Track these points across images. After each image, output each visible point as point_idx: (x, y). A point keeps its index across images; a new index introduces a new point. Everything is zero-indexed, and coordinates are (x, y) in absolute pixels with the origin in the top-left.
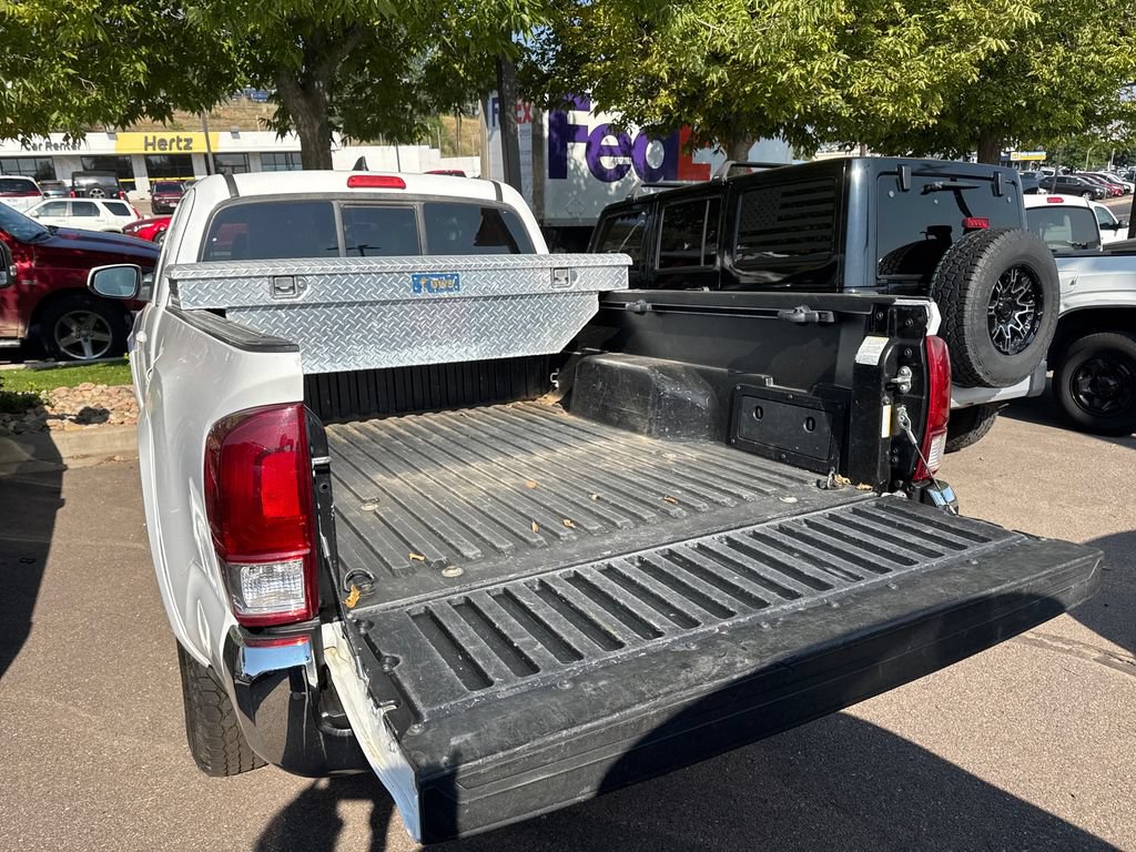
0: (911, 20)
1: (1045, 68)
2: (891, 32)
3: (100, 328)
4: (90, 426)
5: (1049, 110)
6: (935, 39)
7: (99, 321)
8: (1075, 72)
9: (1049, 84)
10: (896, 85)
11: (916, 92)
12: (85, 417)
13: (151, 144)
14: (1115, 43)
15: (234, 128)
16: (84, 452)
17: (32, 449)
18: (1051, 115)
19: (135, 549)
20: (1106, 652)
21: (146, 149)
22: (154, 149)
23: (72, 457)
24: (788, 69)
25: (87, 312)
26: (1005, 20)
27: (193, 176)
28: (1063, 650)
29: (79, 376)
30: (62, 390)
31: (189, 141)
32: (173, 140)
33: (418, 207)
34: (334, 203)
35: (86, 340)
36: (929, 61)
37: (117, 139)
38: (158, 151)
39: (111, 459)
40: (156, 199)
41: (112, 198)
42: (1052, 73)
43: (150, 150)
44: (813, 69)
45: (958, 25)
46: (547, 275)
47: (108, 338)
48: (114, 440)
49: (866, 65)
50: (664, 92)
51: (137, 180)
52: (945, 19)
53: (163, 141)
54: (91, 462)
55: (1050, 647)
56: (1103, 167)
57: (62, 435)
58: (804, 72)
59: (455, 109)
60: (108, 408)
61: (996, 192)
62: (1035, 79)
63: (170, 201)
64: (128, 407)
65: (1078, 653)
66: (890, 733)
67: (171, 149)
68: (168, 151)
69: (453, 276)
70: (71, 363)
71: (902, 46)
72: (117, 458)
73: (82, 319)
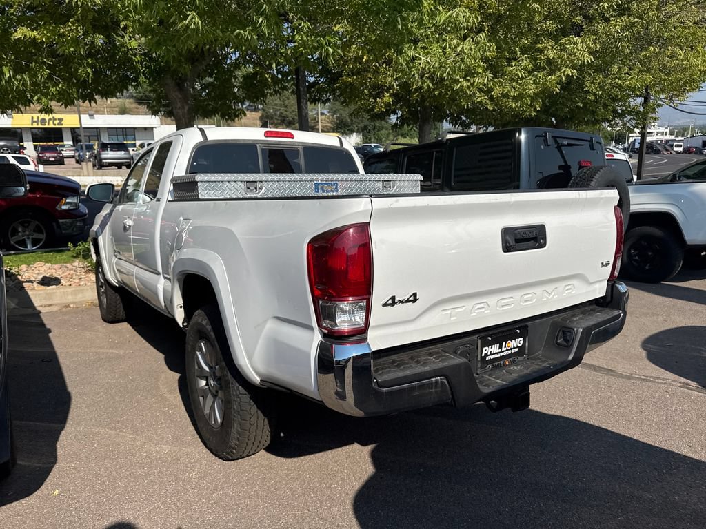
0: (524, 58)
1: (593, 85)
2: (513, 64)
3: (38, 230)
4: (50, 287)
5: (594, 109)
6: (537, 68)
7: (37, 226)
8: (608, 89)
9: (595, 94)
10: (517, 93)
11: (528, 96)
12: (46, 281)
13: (35, 122)
14: (628, 74)
15: (91, 112)
16: (50, 303)
17: (16, 301)
18: (595, 112)
19: (113, 353)
20: (683, 383)
21: (32, 125)
22: (38, 125)
23: (42, 306)
24: (460, 82)
25: (29, 220)
26: (575, 60)
27: (63, 141)
28: (662, 383)
29: (31, 258)
30: (24, 267)
31: (61, 120)
32: (50, 119)
33: (300, 149)
34: (258, 145)
35: (28, 238)
36: (535, 80)
37: (13, 118)
38: (40, 126)
39: (69, 306)
40: (41, 155)
41: (15, 153)
42: (596, 89)
43: (35, 125)
44: (474, 82)
45: (549, 61)
46: (380, 184)
47: (43, 236)
48: (68, 295)
49: (500, 81)
50: (387, 95)
51: (25, 144)
52: (543, 58)
53: (43, 120)
54: (55, 308)
55: (655, 382)
56: (609, 144)
57: (34, 292)
58: (469, 84)
59: (261, 101)
60: (59, 277)
61: (592, 148)
62: (587, 92)
63: (50, 157)
64: (70, 276)
65: (670, 384)
66: (588, 424)
67: (48, 125)
68: (47, 126)
69: (334, 184)
70: (18, 252)
71: (520, 71)
72: (72, 306)
73: (26, 225)
